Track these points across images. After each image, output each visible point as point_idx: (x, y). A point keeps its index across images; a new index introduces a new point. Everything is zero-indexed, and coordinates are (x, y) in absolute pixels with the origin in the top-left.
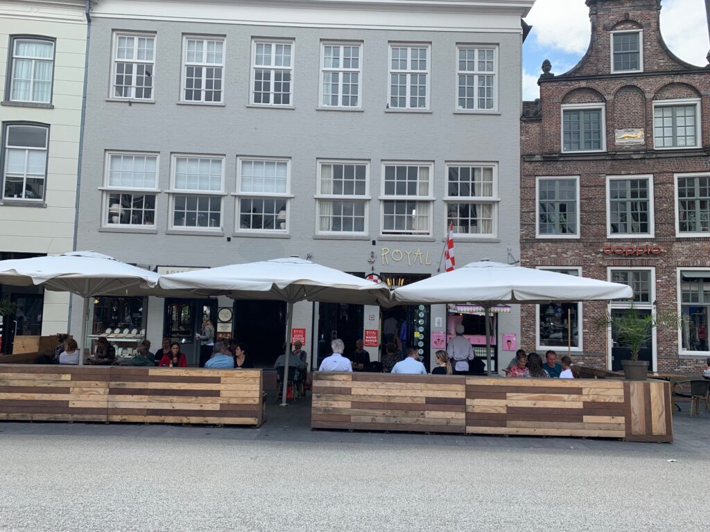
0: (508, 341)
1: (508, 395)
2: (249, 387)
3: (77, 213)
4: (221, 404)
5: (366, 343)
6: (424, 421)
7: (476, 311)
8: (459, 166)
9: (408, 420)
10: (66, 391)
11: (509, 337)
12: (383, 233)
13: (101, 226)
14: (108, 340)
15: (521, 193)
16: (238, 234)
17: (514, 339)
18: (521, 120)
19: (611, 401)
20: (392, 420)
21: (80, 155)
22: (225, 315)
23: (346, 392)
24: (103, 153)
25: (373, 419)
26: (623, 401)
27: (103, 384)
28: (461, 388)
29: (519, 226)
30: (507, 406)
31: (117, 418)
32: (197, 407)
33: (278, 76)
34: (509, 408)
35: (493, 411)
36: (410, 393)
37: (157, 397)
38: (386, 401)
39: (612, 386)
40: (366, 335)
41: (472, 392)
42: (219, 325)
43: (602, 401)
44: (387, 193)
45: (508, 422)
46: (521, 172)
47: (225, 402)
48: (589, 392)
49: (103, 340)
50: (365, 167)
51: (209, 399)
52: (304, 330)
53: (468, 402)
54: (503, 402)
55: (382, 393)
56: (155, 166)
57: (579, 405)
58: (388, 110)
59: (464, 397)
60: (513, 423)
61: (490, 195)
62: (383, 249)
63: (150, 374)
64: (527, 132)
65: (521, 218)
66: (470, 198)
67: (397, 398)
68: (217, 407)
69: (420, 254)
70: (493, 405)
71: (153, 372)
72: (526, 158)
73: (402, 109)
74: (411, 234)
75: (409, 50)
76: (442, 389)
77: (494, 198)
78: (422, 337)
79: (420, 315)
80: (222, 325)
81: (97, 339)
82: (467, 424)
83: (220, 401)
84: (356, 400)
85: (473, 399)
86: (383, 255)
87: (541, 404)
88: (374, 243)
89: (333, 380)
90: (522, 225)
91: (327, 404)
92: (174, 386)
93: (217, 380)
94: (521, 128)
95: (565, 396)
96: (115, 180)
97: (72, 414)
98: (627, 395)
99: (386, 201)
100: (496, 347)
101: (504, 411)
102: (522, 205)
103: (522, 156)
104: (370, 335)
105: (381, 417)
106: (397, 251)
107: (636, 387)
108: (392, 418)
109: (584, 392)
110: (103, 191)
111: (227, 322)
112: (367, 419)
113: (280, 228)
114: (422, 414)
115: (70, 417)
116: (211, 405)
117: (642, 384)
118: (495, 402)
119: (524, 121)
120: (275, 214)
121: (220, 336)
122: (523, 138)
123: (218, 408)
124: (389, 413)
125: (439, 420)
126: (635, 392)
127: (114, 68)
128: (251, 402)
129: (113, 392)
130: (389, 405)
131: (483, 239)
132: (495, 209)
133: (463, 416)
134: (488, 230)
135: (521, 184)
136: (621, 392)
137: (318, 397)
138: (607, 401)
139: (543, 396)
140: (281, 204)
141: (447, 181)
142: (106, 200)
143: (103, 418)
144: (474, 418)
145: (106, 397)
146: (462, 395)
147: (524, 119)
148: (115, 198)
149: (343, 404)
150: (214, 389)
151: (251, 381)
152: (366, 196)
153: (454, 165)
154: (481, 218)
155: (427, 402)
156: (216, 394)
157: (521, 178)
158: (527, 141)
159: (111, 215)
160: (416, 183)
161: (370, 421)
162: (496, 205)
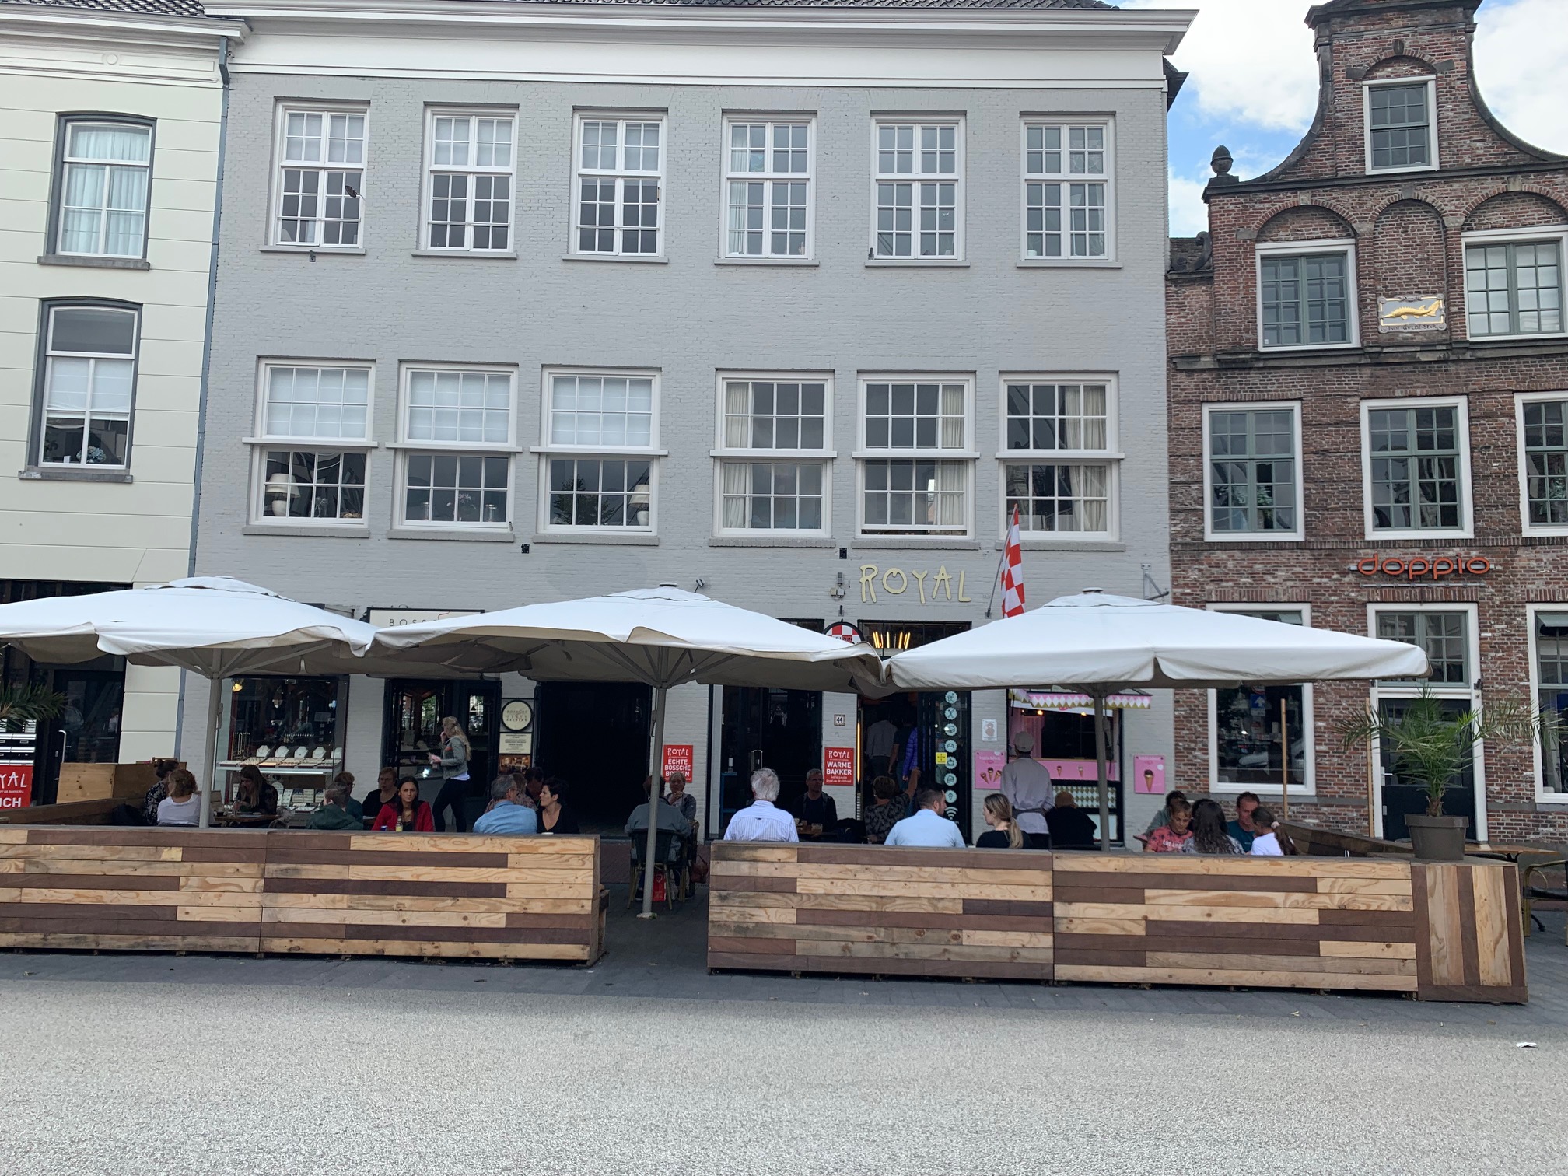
0: (1148, 772)
1: (1148, 893)
2: (569, 875)
3: (198, 494)
4: (508, 914)
5: (828, 777)
6: (957, 954)
7: (1073, 705)
8: (1031, 382)
9: (925, 950)
10: (171, 884)
11: (1149, 762)
12: (864, 532)
13: (247, 522)
14: (262, 771)
15: (1171, 440)
16: (545, 536)
17: (1160, 767)
18: (1166, 279)
19: (1384, 908)
20: (889, 952)
21: (206, 369)
22: (517, 716)
23: (785, 887)
24: (254, 364)
25: (845, 949)
26: (1409, 907)
27: (253, 869)
28: (1042, 878)
29: (1166, 514)
30: (1145, 918)
31: (281, 945)
32: (454, 921)
33: (630, 193)
34: (1149, 923)
35: (1114, 931)
36: (927, 890)
37: (369, 899)
38: (874, 907)
39: (1384, 874)
40: (828, 759)
41: (1068, 888)
42: (503, 737)
43: (1363, 908)
44: (870, 443)
45: (1148, 954)
46: (1169, 393)
47: (516, 909)
48: (1332, 886)
49: (251, 772)
50: (822, 386)
51: (482, 903)
52: (690, 748)
53: (1059, 909)
54: (1136, 911)
55: (866, 889)
56: (366, 392)
57: (1311, 917)
58: (871, 263)
59: (1049, 898)
60: (1160, 956)
61: (1102, 445)
62: (863, 568)
63: (353, 847)
64: (1181, 306)
65: (1171, 496)
66: (1056, 453)
67: (899, 901)
68: (499, 921)
69: (946, 577)
70: (1113, 916)
71: (362, 842)
72: (1180, 363)
73: (903, 259)
74: (925, 532)
75: (917, 131)
76: (999, 880)
77: (1110, 451)
78: (952, 763)
79: (947, 713)
80: (510, 737)
81: (239, 769)
82: (1057, 960)
83: (506, 906)
84: (807, 906)
85: (1070, 902)
86: (863, 580)
87: (1222, 915)
88: (843, 554)
89: (755, 860)
90: (1174, 512)
91: (742, 914)
92: (406, 874)
93: (499, 861)
94: (1168, 297)
95: (1278, 897)
96: (280, 421)
97: (184, 936)
98: (1420, 893)
99: (869, 462)
100: (1118, 787)
101: (1140, 930)
102: (1172, 466)
103: (1170, 359)
104: (836, 759)
105: (862, 945)
106: (895, 571)
107: (1440, 876)
108: (888, 946)
109: (1321, 886)
110: (253, 445)
111: (521, 731)
112: (832, 949)
113: (638, 524)
114: (956, 937)
115: (178, 943)
116: (486, 915)
117: (1453, 869)
118: (1120, 910)
119: (1174, 282)
120: (625, 493)
121: (507, 761)
122: (1173, 319)
123: (502, 924)
124: (881, 934)
125: (994, 952)
126: (1439, 887)
127: (279, 180)
128: (573, 909)
129: (272, 886)
130: (880, 917)
131: (1087, 544)
132: (1113, 476)
133: (1047, 941)
134: (1098, 524)
135: (1169, 421)
136: (1407, 888)
137: (723, 898)
138: (1374, 907)
139: (1227, 897)
140: (640, 470)
141: (1004, 416)
142: (260, 465)
143: (251, 944)
144: (1071, 947)
145: (257, 898)
146: (1044, 894)
147: (1175, 277)
148: (279, 460)
149: (777, 915)
150: (492, 880)
151: (575, 862)
152: (826, 451)
153: (1019, 380)
154: (1082, 497)
155: (966, 911)
156: (498, 890)
157: (1169, 409)
158: (1181, 325)
159: (270, 498)
160: (934, 421)
161: (838, 953)
162: (1115, 468)
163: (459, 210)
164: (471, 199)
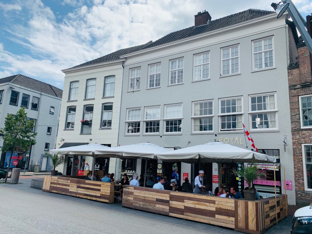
1: (185, 200)
2: (106, 189)
3: (119, 130)
4: (101, 194)
5: (213, 181)
6: (155, 208)
8: (256, 96)
9: (150, 207)
10: (68, 186)
11: (288, 182)
12: (221, 131)
15: (290, 105)
17: (291, 183)
18: (288, 69)
19: (228, 209)
20: (145, 207)
21: (120, 111)
22: (160, 166)
23: (132, 193)
24: (126, 110)
25: (139, 205)
26: (234, 209)
27: (76, 184)
28: (168, 195)
29: (290, 123)
30: (184, 205)
31: (78, 196)
32: (94, 194)
33: (179, 72)
34: (185, 207)
35: (179, 207)
36: (151, 196)
37: (87, 190)
38: (143, 198)
39: (229, 201)
40: (213, 178)
41: (172, 198)
43: (224, 208)
44: (222, 113)
45: (184, 213)
46: (289, 95)
47: (102, 193)
48: (218, 203)
50: (212, 102)
51: (98, 192)
52: (188, 174)
53: (170, 202)
54: (186, 205)
55: (143, 195)
57: (214, 209)
58: (221, 77)
59: (169, 200)
60: (186, 213)
61: (274, 108)
62: (220, 138)
63: (86, 182)
64: (292, 74)
65: (291, 119)
66: (263, 111)
67: (147, 198)
68: (99, 195)
69: (237, 139)
70: (179, 204)
72: (292, 87)
73: (228, 75)
74: (235, 130)
76: (161, 195)
77: (276, 110)
78: (240, 180)
80: (159, 170)
82: (170, 212)
83: (100, 193)
84: (135, 197)
85: (172, 201)
87: (198, 206)
88: (216, 135)
89: (129, 188)
90: (292, 122)
91: (127, 197)
92: (91, 187)
93: (100, 186)
94: (288, 73)
95: (208, 204)
96: (130, 118)
97: (69, 193)
98: (236, 206)
99: (222, 116)
101: (183, 208)
102: (291, 112)
103: (289, 87)
104: (215, 178)
105: (141, 204)
106: (227, 138)
107: (241, 203)
108: (145, 206)
109: (216, 203)
112: (137, 205)
114: (155, 205)
116: (98, 194)
117: (244, 202)
118: (180, 203)
119: (290, 69)
120: (177, 126)
121: (158, 174)
122: (290, 78)
123: (100, 196)
124: (144, 203)
125: (160, 209)
126: (241, 206)
127: (130, 80)
128: (107, 194)
129: (78, 187)
130: (144, 200)
132: (277, 115)
133: (168, 208)
134: (274, 126)
135: (290, 101)
136: (233, 205)
137: (124, 194)
138: (226, 209)
139: (198, 203)
140: (180, 121)
141: (250, 104)
142: (127, 125)
143: (75, 195)
144: (173, 210)
145: (76, 189)
146: (168, 199)
147: (289, 68)
149: (131, 198)
151: (108, 187)
152: (213, 115)
153: (253, 96)
154: (270, 120)
155: (156, 201)
156: (99, 190)
157: (290, 98)
158: (292, 79)
159: (128, 130)
160: (236, 106)
161: (138, 206)
162: (277, 113)
163: (153, 80)
164: (155, 79)
